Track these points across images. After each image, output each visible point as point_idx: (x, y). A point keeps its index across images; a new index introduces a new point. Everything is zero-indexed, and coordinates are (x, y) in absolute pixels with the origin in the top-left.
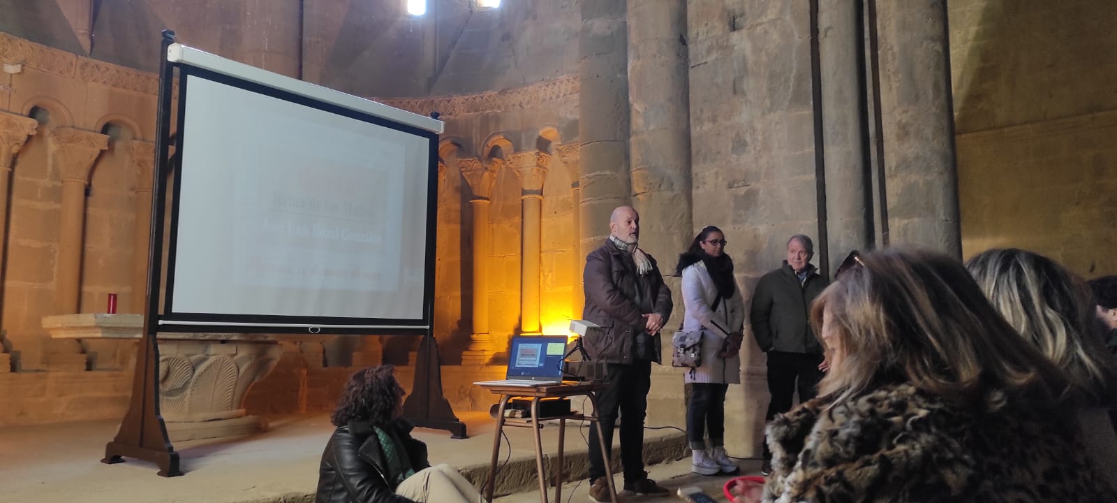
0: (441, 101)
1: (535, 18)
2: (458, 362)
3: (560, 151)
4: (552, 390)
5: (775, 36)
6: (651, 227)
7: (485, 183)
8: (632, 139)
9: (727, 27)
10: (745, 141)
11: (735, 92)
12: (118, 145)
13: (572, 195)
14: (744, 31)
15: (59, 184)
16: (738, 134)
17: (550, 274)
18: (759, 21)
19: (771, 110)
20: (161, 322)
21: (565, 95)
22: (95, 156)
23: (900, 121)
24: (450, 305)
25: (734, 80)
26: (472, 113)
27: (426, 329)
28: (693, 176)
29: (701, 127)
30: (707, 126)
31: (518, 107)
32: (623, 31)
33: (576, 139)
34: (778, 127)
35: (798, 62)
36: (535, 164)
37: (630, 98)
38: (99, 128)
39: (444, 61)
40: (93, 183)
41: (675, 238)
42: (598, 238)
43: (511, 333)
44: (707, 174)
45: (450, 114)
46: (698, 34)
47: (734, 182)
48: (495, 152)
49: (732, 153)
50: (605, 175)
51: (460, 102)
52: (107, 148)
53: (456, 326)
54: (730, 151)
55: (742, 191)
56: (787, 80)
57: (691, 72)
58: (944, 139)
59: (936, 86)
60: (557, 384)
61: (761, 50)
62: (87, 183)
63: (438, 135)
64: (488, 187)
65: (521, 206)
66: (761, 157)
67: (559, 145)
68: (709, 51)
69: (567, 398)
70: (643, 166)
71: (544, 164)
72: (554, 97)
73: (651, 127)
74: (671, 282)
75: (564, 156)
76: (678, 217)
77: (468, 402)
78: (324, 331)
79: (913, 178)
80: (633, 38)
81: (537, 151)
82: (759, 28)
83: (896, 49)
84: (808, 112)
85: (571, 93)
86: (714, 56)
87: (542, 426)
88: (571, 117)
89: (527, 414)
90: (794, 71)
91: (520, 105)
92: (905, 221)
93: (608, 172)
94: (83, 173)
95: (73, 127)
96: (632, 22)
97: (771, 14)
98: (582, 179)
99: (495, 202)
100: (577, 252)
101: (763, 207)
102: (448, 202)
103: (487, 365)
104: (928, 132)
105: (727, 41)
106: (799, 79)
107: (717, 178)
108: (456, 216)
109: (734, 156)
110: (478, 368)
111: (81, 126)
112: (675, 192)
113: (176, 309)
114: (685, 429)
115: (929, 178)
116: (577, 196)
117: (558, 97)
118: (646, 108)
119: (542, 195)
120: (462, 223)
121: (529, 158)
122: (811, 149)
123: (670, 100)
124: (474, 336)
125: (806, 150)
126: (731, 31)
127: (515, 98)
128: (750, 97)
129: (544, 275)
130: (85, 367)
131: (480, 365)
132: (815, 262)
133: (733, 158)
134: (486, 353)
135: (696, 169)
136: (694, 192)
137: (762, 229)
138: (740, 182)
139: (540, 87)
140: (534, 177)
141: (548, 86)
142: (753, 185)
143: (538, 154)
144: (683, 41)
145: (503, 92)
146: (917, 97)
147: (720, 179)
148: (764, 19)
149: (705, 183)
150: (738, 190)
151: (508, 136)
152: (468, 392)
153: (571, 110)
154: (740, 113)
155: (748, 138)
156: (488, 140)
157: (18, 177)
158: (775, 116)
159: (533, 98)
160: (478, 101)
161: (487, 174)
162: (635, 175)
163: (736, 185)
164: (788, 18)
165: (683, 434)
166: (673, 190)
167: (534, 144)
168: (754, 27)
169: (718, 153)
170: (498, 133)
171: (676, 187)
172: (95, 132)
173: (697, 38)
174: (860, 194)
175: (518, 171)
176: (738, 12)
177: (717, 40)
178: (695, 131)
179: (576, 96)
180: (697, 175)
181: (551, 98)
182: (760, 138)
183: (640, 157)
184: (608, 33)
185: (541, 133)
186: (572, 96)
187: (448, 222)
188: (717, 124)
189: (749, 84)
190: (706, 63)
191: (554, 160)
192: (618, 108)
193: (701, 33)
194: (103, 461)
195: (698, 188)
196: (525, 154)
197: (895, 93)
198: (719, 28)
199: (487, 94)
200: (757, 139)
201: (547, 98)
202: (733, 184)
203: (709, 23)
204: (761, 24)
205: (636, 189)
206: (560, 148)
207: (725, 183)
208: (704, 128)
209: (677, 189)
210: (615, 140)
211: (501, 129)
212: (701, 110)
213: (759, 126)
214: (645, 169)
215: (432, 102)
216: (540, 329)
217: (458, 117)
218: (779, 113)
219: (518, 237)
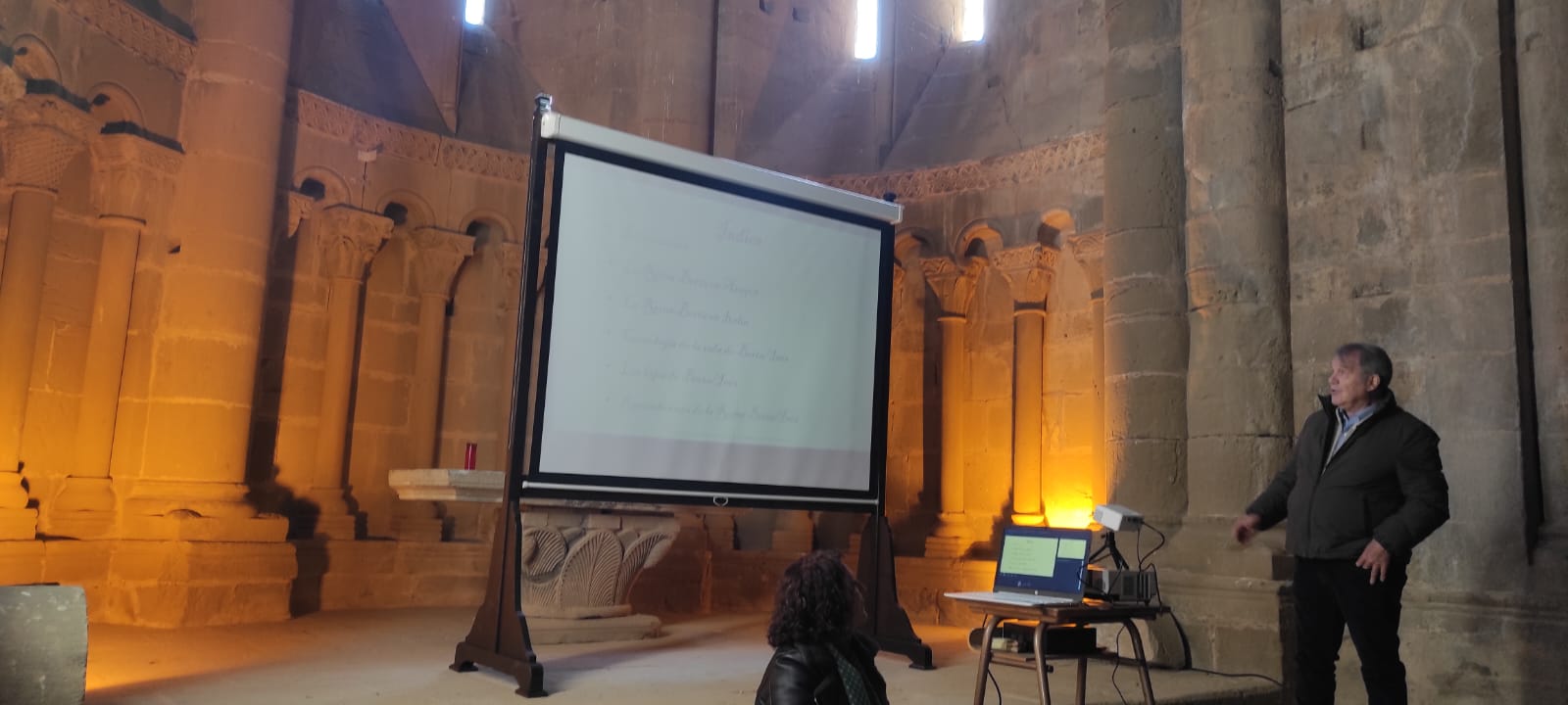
0: (898, 178)
1: (1037, 51)
2: (919, 551)
3: (1073, 244)
4: (1066, 612)
5: (1435, 54)
6: (1221, 358)
7: (959, 293)
8: (1189, 224)
9: (1351, 45)
10: (1381, 221)
11: (1364, 145)
12: (487, 249)
13: (1091, 309)
14: (1380, 50)
15: (416, 300)
16: (1369, 212)
17: (1057, 429)
18: (1405, 32)
19: (1426, 173)
20: (525, 484)
21: (1082, 161)
22: (459, 263)
24: (907, 468)
25: (1363, 128)
26: (943, 193)
27: (874, 506)
28: (1292, 279)
29: (1305, 203)
30: (1315, 201)
31: (1010, 182)
32: (1176, 61)
33: (1098, 226)
34: (1441, 199)
35: (1476, 91)
36: (1034, 263)
37: (1187, 162)
38: (464, 229)
39: (903, 122)
40: (456, 299)
41: (1262, 377)
42: (1134, 375)
43: (998, 513)
44: (1316, 275)
45: (911, 195)
46: (1299, 58)
47: (1364, 286)
48: (975, 248)
49: (1359, 241)
50: (1144, 279)
51: (926, 178)
52: (472, 254)
53: (917, 501)
54: (1356, 238)
55: (1377, 302)
56: (1457, 123)
57: (1287, 117)
60: (1073, 605)
61: (1409, 78)
62: (448, 299)
63: (893, 227)
64: (964, 298)
65: (1013, 327)
66: (1412, 248)
67: (1073, 236)
68: (1319, 83)
69: (1091, 626)
70: (1207, 265)
71: (1049, 264)
72: (1065, 165)
73: (1221, 205)
74: (1255, 446)
75: (1079, 252)
76: (1268, 342)
77: (934, 612)
78: (733, 502)
80: (1191, 70)
81: (1039, 245)
82: (1406, 43)
84: (1497, 173)
85: (1091, 159)
86: (1327, 91)
87: (1051, 669)
88: (1089, 193)
89: (1026, 648)
90: (1471, 107)
91: (1015, 178)
93: (1149, 275)
94: (445, 286)
95: (435, 227)
96: (1189, 46)
97: (1428, 20)
98: (1108, 287)
99: (974, 321)
100: (1100, 396)
101: (1415, 328)
102: (907, 321)
103: (963, 559)
105: (1351, 66)
106: (1480, 120)
107: (1332, 283)
108: (917, 340)
109: (1363, 246)
110: (948, 564)
111: (444, 226)
112: (1262, 305)
113: (544, 468)
114: (1280, 680)
116: (1099, 312)
117: (1071, 164)
118: (1212, 176)
119: (1045, 309)
120: (927, 350)
121: (1026, 254)
122: (1502, 233)
123: (1253, 161)
124: (943, 516)
125: (1494, 236)
126: (1357, 49)
127: (1007, 168)
128: (1391, 151)
129: (1048, 430)
130: (440, 536)
131: (950, 558)
133: (1362, 250)
134: (960, 542)
135: (1295, 268)
136: (1294, 304)
138: (1373, 288)
139: (1045, 152)
140: (1034, 284)
141: (1055, 149)
142: (1397, 293)
143: (1040, 249)
144: (1274, 70)
145: (988, 161)
147: (1338, 283)
148: (1415, 29)
149: (1311, 290)
150: (1371, 301)
151: (995, 224)
152: (934, 597)
153: (1091, 184)
154: (1373, 179)
155: (1388, 218)
156: (966, 229)
157: (371, 293)
158: (1436, 181)
159: (1033, 167)
160: (951, 174)
161: (963, 280)
162: (1194, 278)
163: (1365, 293)
164: (1458, 23)
165: (1277, 688)
166: (1257, 302)
167: (1034, 234)
168: (1396, 42)
169: (1335, 242)
170: (979, 221)
171: (1263, 297)
172: (459, 232)
173: (1299, 63)
175: (1010, 276)
176: (1368, 20)
177: (1333, 66)
178: (1294, 209)
179: (1099, 162)
180: (1297, 277)
181: (1060, 167)
182: (1409, 216)
183: (1202, 251)
184: (1152, 65)
185: (1044, 218)
186: (1092, 162)
187: (906, 348)
188: (1334, 197)
189: (1389, 132)
190: (1314, 102)
191: (1064, 259)
192: (1167, 177)
193: (1304, 57)
194: (451, 667)
195: (1299, 297)
196: (1020, 250)
198: (1336, 47)
199: (964, 165)
200: (1403, 219)
201: (1055, 167)
202: (1362, 291)
203: (1319, 41)
204: (1410, 36)
205: (1196, 300)
206: (1074, 239)
207: (1347, 290)
208: (1309, 203)
209: (1265, 298)
210: (1161, 226)
211: (985, 214)
212: (1306, 177)
213: (1407, 198)
214: (1211, 269)
215: (886, 179)
216: (1042, 510)
217: (922, 200)
218: (1442, 176)
219: (1009, 372)
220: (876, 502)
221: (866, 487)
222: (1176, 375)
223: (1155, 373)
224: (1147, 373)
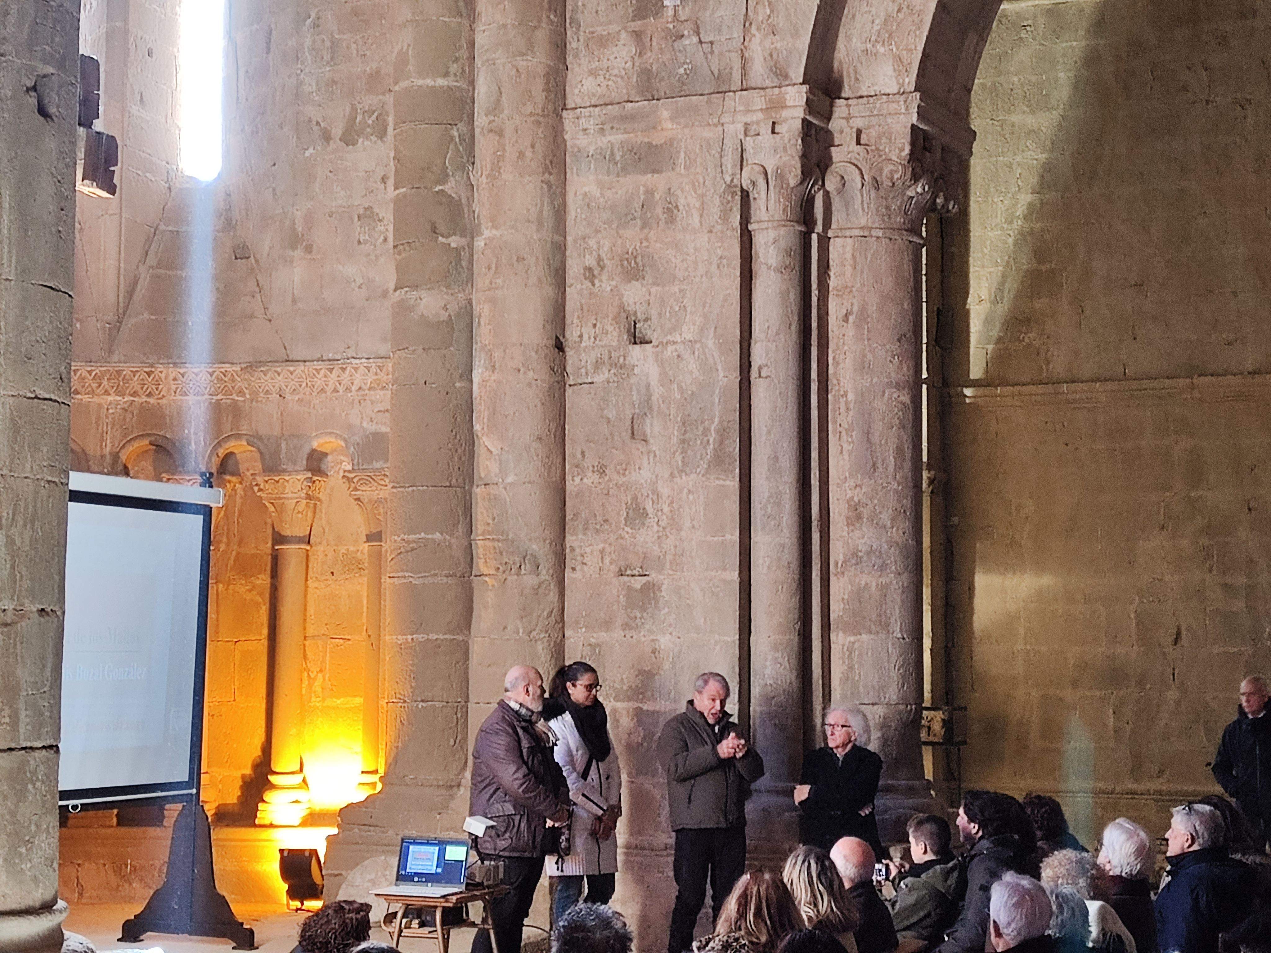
0: (134, 373)
1: (309, 249)
3: (349, 480)
5: (691, 364)
6: (505, 628)
8: (478, 491)
9: (625, 337)
10: (644, 509)
11: (633, 435)
13: (365, 552)
14: (649, 348)
16: (635, 498)
17: (320, 676)
18: (670, 337)
19: (681, 472)
21: (361, 389)
23: (852, 498)
25: (633, 418)
26: (192, 398)
28: (569, 554)
29: (582, 480)
30: (591, 479)
31: (275, 397)
32: (467, 314)
34: (691, 498)
35: (721, 409)
36: (303, 494)
37: (477, 427)
41: (540, 646)
43: (249, 771)
44: (588, 550)
45: (150, 395)
46: (581, 336)
47: (627, 568)
48: (230, 466)
49: (626, 525)
50: (433, 540)
51: (171, 377)
54: (623, 522)
55: (638, 582)
56: (706, 432)
57: (569, 391)
58: (906, 525)
59: (899, 452)
61: (671, 382)
63: (212, 509)
65: (273, 561)
66: (667, 537)
67: (349, 472)
68: (598, 365)
70: (493, 536)
71: (316, 494)
72: (341, 389)
73: (510, 479)
75: (356, 489)
76: (545, 614)
79: (864, 579)
81: (309, 475)
82: (670, 348)
83: (851, 397)
84: (733, 483)
85: (372, 389)
86: (604, 375)
88: (369, 426)
90: (717, 420)
91: (281, 393)
92: (852, 639)
93: (438, 536)
96: (482, 309)
97: (688, 332)
101: (666, 610)
104: (886, 517)
105: (625, 357)
106: (723, 433)
107: (603, 559)
109: (628, 530)
112: (543, 578)
115: (883, 580)
116: (378, 558)
117: (348, 390)
118: (502, 448)
119: (309, 542)
121: (293, 484)
122: (734, 536)
123: (540, 438)
125: (728, 537)
126: (631, 344)
127: (272, 380)
128: (654, 446)
132: (732, 707)
133: (628, 533)
134: (207, 806)
135: (571, 541)
136: (568, 573)
137: (665, 641)
138: (635, 568)
139: (318, 371)
140: (300, 515)
141: (331, 370)
142: (654, 576)
143: (308, 477)
144: (559, 347)
145: (251, 367)
146: (874, 467)
148: (678, 337)
149: (584, 564)
150: (632, 579)
151: (254, 439)
153: (371, 415)
154: (639, 469)
155: (650, 510)
158: (690, 480)
159: (304, 385)
162: (481, 547)
163: (629, 572)
164: (710, 341)
166: (538, 575)
167: (303, 460)
168: (664, 345)
169: (606, 521)
170: (238, 436)
171: (543, 569)
173: (580, 342)
174: (795, 602)
175: (274, 505)
176: (640, 314)
177: (610, 352)
178: (571, 486)
179: (384, 395)
180: (573, 549)
181: (336, 391)
182: (666, 509)
183: (490, 520)
184: (444, 316)
185: (315, 445)
186: (372, 392)
188: (607, 478)
189: (654, 428)
190: (592, 383)
191: (332, 487)
192: (456, 435)
193: (585, 337)
195: (573, 569)
196: (287, 478)
197: (846, 457)
198: (613, 334)
200: (662, 510)
201: (329, 389)
202: (626, 570)
203: (598, 325)
204: (675, 343)
205: (481, 566)
206: (351, 475)
207: (614, 568)
208: (585, 480)
209: (545, 573)
210: (450, 486)
211: (244, 429)
212: (583, 453)
213: (665, 491)
214: (498, 541)
215: (119, 372)
216: (301, 770)
217: (164, 401)
218: (693, 476)
219: (264, 610)
220: (194, 791)
221: (184, 777)
222: (460, 638)
223: (441, 637)
224: (433, 637)
